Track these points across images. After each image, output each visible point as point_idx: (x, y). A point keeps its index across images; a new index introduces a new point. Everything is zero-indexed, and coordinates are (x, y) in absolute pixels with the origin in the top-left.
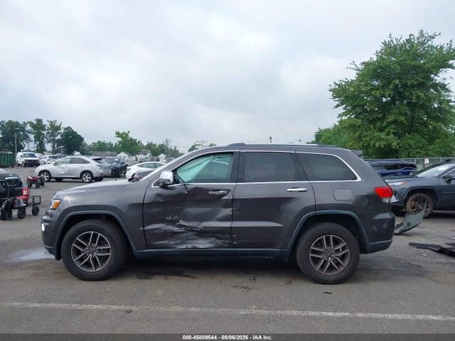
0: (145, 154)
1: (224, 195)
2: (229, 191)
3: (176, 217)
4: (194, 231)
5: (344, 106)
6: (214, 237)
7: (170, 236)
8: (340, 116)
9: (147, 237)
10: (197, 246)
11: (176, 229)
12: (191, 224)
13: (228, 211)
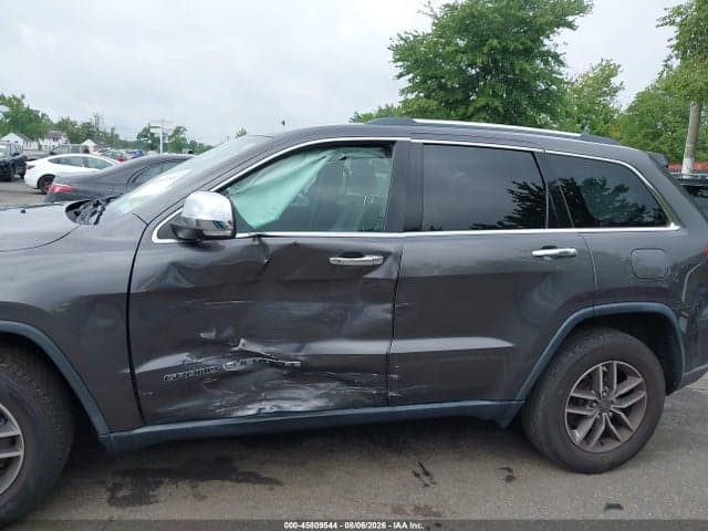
0: (55, 139)
1: (374, 267)
2: (386, 255)
3: (229, 332)
4: (282, 366)
5: (411, 75)
6: (333, 379)
7: (212, 386)
8: (403, 92)
9: (142, 393)
10: (287, 406)
11: (230, 365)
12: (273, 349)
13: (380, 312)
